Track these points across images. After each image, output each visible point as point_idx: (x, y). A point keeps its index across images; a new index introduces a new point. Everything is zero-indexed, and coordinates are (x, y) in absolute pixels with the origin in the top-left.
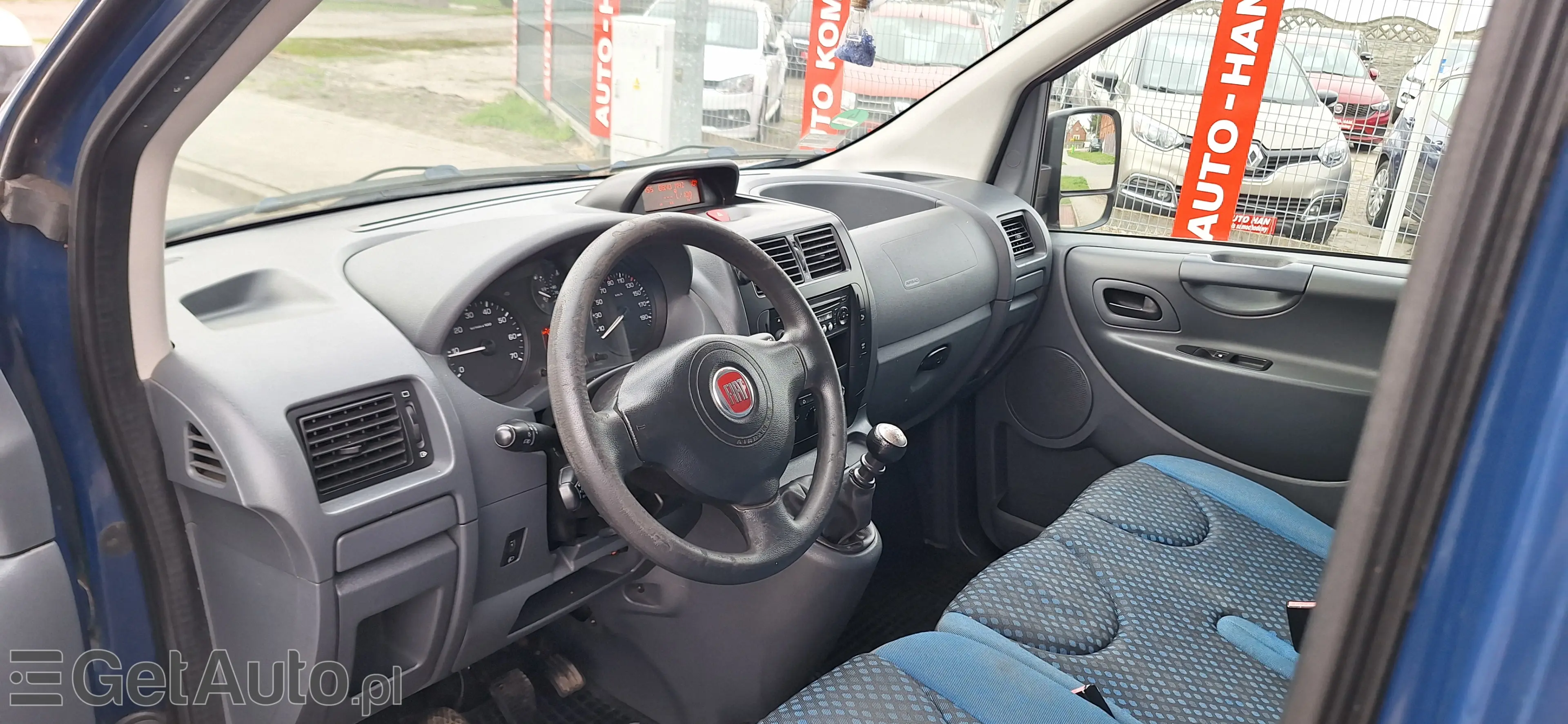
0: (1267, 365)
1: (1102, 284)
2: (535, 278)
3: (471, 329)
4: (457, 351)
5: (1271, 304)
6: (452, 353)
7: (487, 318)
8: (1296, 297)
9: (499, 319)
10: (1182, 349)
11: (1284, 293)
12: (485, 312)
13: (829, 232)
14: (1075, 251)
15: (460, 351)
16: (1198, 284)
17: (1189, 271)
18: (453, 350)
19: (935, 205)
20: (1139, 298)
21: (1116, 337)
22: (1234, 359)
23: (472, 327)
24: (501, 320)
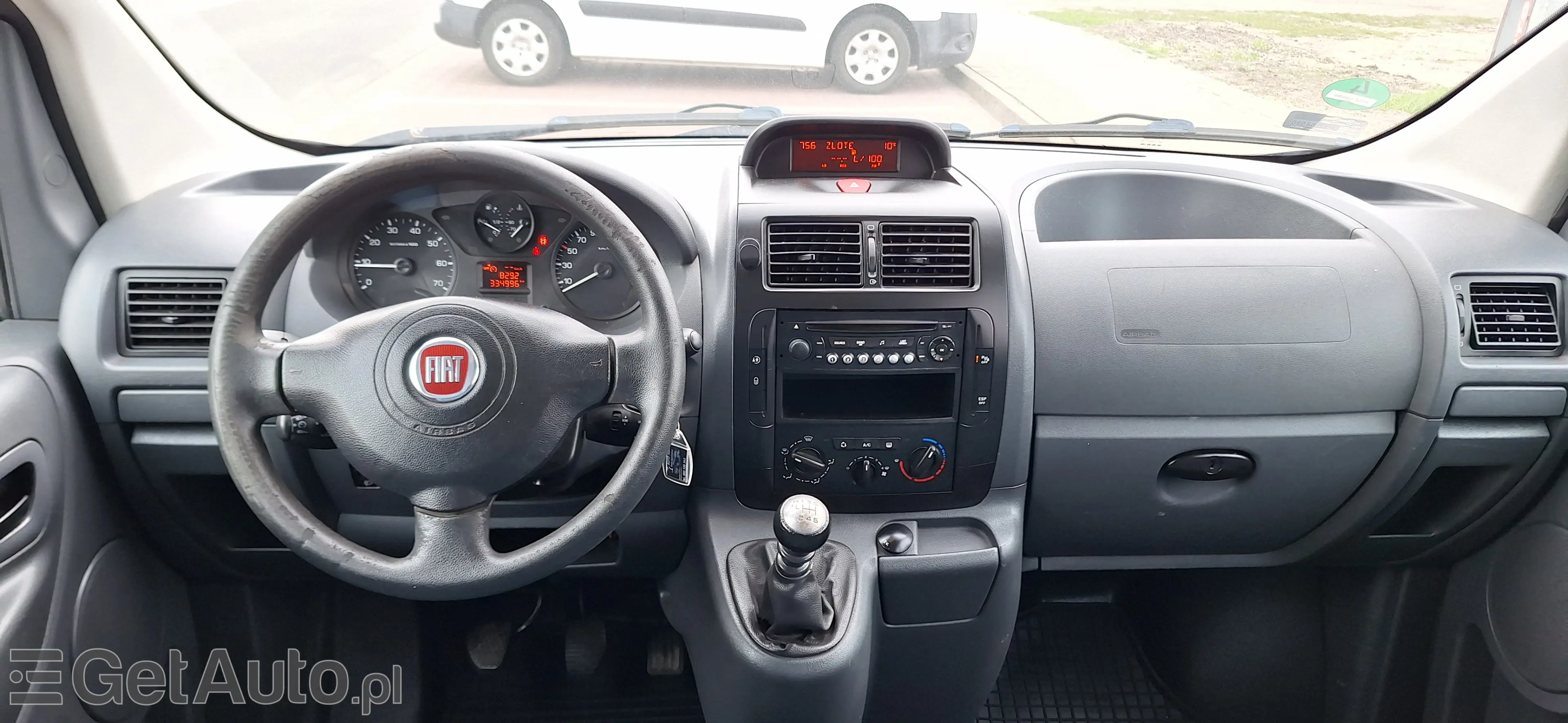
2: (488, 208)
3: (391, 244)
4: (368, 262)
6: (362, 263)
7: (414, 238)
9: (429, 242)
12: (413, 231)
13: (965, 229)
15: (372, 263)
18: (363, 260)
19: (1349, 235)
23: (392, 242)
24: (430, 243)
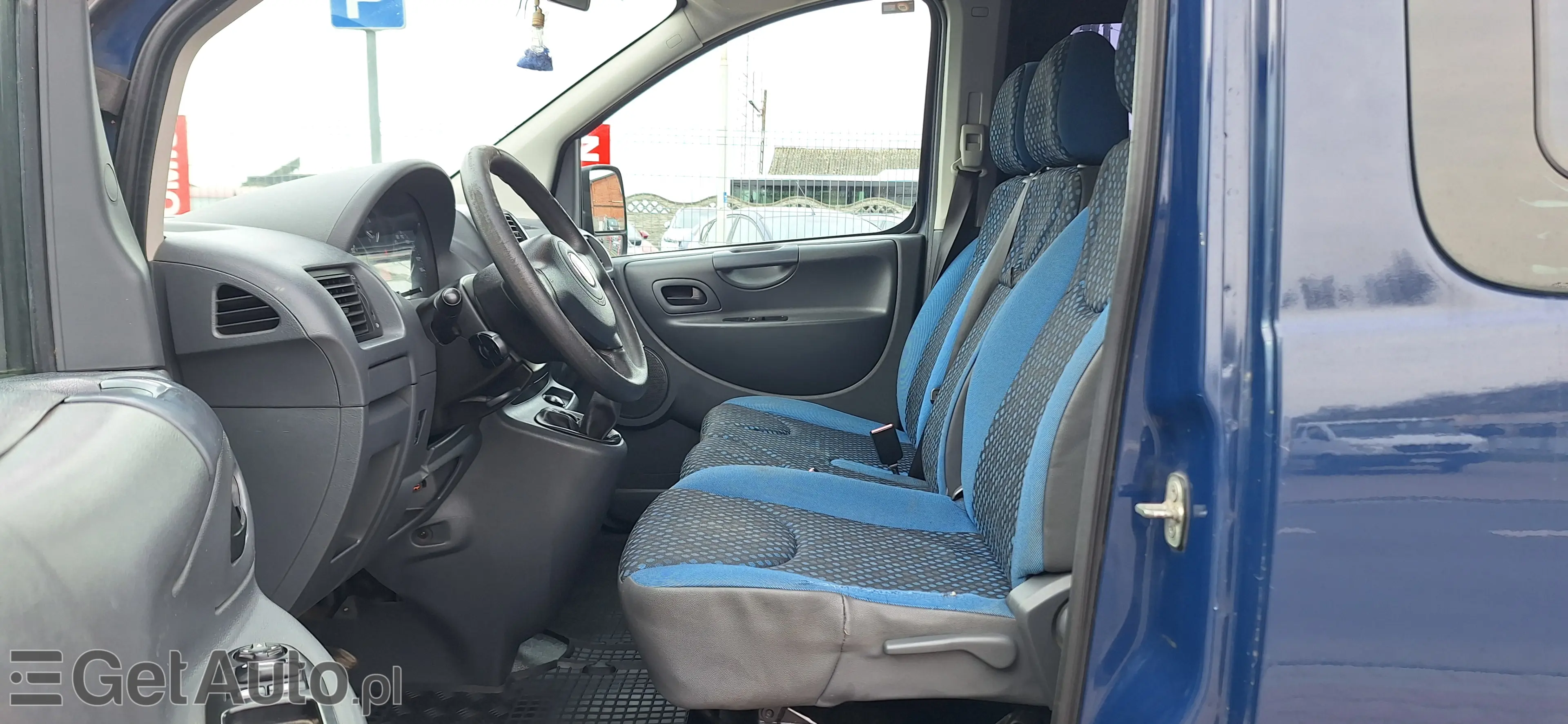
0: (786, 319)
1: (658, 285)
5: (776, 276)
8: (793, 267)
10: (725, 320)
11: (785, 266)
14: (629, 266)
16: (727, 270)
17: (718, 263)
20: (688, 289)
21: (676, 322)
22: (764, 319)
